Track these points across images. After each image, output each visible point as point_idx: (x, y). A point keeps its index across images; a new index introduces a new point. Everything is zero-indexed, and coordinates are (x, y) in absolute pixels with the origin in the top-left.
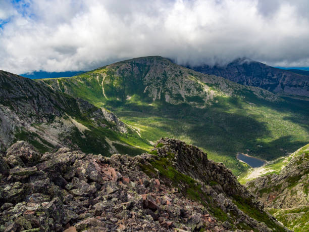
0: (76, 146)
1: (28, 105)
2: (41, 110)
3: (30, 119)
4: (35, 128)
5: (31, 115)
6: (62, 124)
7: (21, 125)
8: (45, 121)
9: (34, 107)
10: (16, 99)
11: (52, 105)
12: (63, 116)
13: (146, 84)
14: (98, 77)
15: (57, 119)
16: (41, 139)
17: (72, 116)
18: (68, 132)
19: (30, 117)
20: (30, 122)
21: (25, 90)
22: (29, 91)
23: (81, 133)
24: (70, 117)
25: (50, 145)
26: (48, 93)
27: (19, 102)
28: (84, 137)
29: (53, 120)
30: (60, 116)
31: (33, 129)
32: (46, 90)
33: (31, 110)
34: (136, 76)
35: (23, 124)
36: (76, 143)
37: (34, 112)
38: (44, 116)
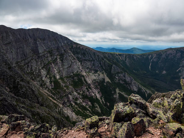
0: (99, 87)
1: (89, 63)
2: (93, 67)
3: (86, 70)
4: (86, 74)
5: (88, 68)
6: (99, 75)
7: (80, 71)
8: (93, 72)
9: (91, 65)
10: (85, 60)
11: (100, 66)
12: (102, 72)
13: (181, 66)
14: (150, 56)
15: (99, 72)
16: (84, 79)
17: (106, 73)
18: (99, 80)
19: (87, 69)
20: (85, 71)
21: (91, 57)
22: (92, 58)
23: (105, 82)
24: (105, 73)
25: (86, 82)
26: (100, 60)
27: (86, 61)
28: (105, 84)
29: (97, 72)
30: (101, 71)
31: (84, 74)
32: (101, 58)
33: (89, 66)
34: (176, 59)
35: (81, 71)
36: (100, 86)
37: (90, 67)
38: (94, 70)
